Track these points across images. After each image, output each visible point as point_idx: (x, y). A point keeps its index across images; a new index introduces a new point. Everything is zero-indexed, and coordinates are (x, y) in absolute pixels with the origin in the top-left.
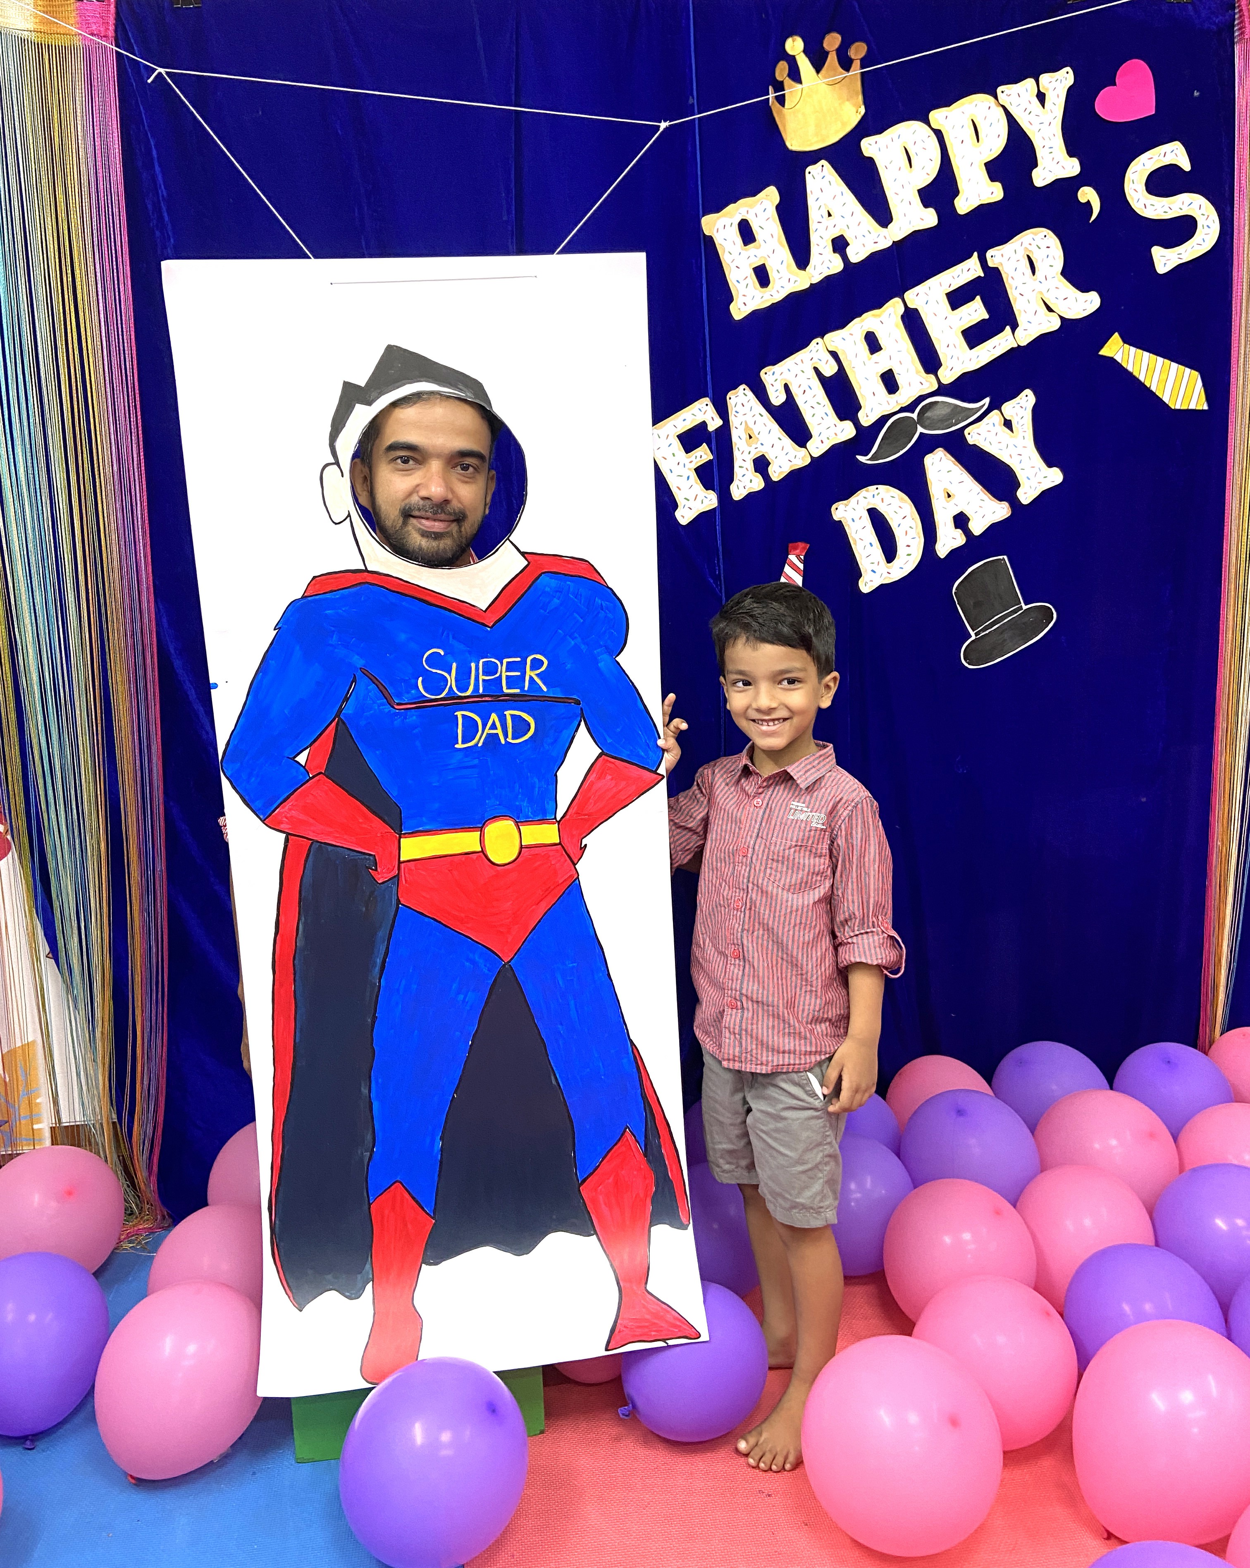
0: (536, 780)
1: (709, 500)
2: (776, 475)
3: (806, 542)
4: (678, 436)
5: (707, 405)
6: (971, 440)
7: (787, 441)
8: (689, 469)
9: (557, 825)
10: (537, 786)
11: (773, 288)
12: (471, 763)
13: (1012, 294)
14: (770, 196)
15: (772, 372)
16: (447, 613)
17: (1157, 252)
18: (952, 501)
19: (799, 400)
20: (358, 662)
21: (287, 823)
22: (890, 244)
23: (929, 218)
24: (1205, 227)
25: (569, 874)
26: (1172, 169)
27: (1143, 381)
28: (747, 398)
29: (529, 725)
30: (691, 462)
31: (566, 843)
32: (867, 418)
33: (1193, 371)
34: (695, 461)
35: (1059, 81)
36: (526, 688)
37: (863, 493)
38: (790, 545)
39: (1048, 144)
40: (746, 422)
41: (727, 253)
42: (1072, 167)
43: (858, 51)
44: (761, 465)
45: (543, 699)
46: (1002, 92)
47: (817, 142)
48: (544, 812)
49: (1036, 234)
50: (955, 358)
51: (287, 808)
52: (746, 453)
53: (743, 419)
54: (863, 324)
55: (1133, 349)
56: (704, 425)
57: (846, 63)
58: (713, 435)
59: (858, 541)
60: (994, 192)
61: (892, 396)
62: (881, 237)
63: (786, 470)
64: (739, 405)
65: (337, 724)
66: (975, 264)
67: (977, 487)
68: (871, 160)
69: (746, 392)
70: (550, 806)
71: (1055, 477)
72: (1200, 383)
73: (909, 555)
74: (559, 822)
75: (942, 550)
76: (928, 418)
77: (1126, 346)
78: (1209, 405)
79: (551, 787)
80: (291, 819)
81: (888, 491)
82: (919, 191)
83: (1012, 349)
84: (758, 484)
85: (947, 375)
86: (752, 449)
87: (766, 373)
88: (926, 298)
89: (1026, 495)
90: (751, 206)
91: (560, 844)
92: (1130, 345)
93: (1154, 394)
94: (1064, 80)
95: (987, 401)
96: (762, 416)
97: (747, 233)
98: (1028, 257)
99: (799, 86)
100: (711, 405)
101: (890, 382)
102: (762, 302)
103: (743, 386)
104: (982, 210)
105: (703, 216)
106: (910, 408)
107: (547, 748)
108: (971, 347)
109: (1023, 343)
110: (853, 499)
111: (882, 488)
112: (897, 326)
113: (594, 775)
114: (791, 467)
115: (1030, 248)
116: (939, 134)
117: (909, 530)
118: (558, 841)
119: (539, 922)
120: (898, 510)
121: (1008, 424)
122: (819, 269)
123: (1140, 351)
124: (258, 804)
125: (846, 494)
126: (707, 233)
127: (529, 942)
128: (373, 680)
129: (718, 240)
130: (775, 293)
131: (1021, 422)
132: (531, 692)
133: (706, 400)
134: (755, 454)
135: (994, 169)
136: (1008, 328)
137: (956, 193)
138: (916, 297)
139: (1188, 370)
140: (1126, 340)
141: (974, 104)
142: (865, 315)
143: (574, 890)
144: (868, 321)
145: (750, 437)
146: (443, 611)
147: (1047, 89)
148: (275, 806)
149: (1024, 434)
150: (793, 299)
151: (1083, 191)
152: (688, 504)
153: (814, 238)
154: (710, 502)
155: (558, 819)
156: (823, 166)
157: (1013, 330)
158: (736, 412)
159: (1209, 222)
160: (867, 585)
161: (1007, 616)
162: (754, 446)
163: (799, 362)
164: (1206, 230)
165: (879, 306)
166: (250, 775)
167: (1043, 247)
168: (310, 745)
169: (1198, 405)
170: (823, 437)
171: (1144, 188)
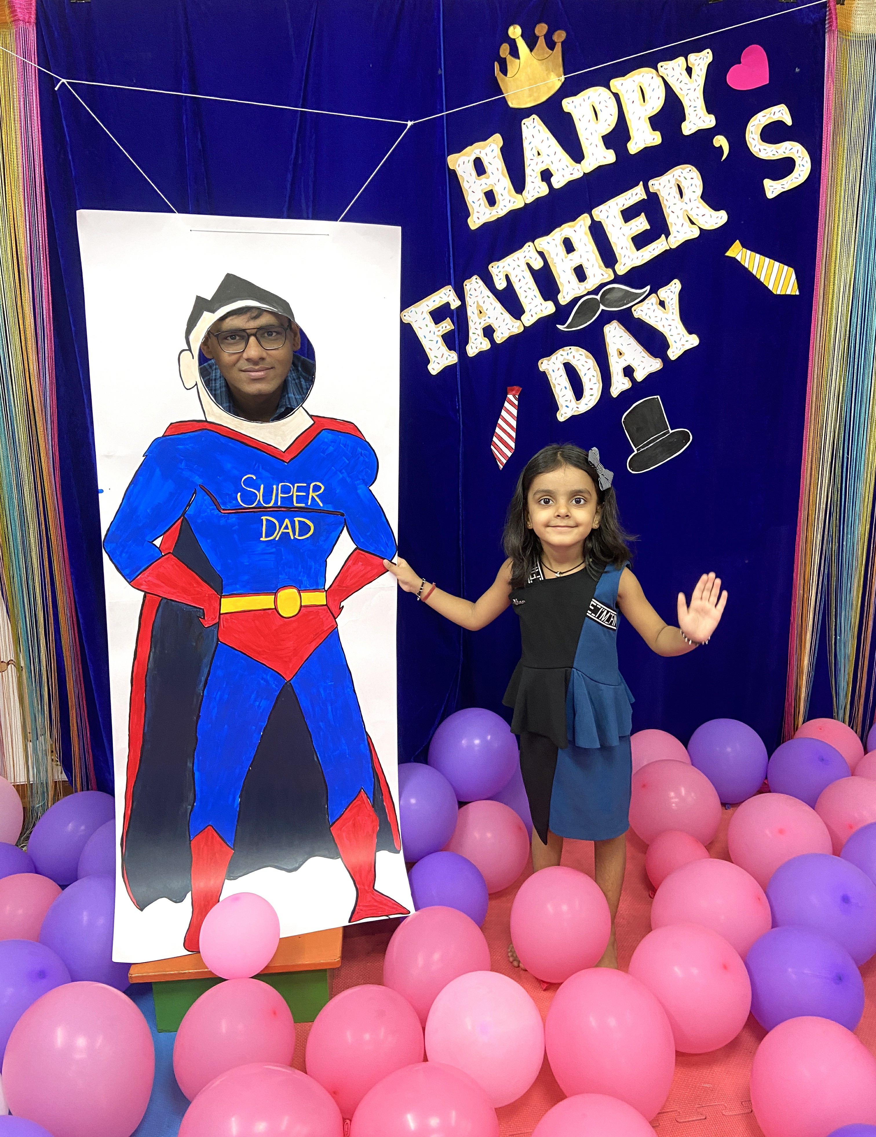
0: (313, 564)
1: (452, 358)
2: (499, 339)
3: (521, 386)
4: (430, 313)
5: (450, 291)
6: (636, 315)
7: (507, 316)
8: (438, 336)
9: (325, 593)
10: (313, 567)
11: (498, 206)
12: (271, 551)
13: (667, 211)
14: (496, 141)
15: (497, 266)
16: (259, 452)
17: (767, 183)
18: (623, 358)
19: (516, 286)
20: (199, 481)
21: (146, 586)
22: (581, 175)
23: (609, 157)
24: (801, 166)
25: (331, 625)
26: (779, 124)
27: (755, 274)
28: (478, 285)
29: (310, 528)
30: (439, 331)
31: (330, 605)
32: (564, 299)
33: (790, 268)
34: (441, 330)
35: (702, 59)
36: (309, 504)
37: (560, 352)
38: (508, 388)
39: (693, 104)
40: (477, 302)
41: (465, 182)
42: (709, 121)
43: (560, 36)
44: (488, 332)
45: (319, 511)
46: (662, 67)
47: (530, 101)
48: (317, 584)
49: (683, 169)
50: (627, 257)
51: (146, 575)
52: (478, 323)
53: (476, 299)
54: (562, 232)
55: (749, 252)
56: (448, 304)
57: (551, 45)
58: (455, 313)
59: (557, 386)
60: (655, 139)
61: (582, 283)
62: (576, 170)
63: (506, 336)
64: (473, 289)
65: (183, 520)
66: (641, 190)
67: (639, 348)
68: (569, 114)
69: (477, 280)
70: (321, 581)
71: (693, 341)
72: (794, 276)
73: (591, 395)
74: (326, 591)
75: (615, 392)
76: (607, 299)
77: (744, 250)
78: (800, 291)
79: (322, 569)
80: (148, 583)
81: (577, 351)
82: (603, 137)
83: (666, 250)
84: (486, 345)
85: (622, 269)
86: (482, 321)
87: (493, 267)
88: (607, 214)
89: (673, 354)
90: (483, 148)
91: (326, 605)
92: (747, 249)
93: (763, 283)
94: (705, 58)
95: (648, 288)
96: (489, 297)
97: (479, 167)
98: (678, 185)
99: (517, 61)
100: (452, 290)
101: (580, 273)
102: (491, 217)
103: (475, 277)
104: (647, 151)
105: (448, 156)
106: (595, 292)
107: (321, 543)
108: (638, 249)
109: (674, 247)
110: (553, 357)
111: (574, 348)
112: (586, 234)
113: (351, 562)
114: (509, 334)
115: (679, 179)
116: (617, 96)
117: (592, 378)
118: (325, 603)
119: (311, 655)
120: (585, 364)
121: (662, 304)
122: (532, 193)
123: (753, 253)
124: (127, 571)
125: (549, 353)
126: (451, 167)
127: (304, 668)
128: (208, 493)
129: (459, 172)
130: (501, 210)
131: (671, 302)
132: (313, 507)
133: (449, 287)
134: (484, 324)
135: (655, 122)
136: (663, 236)
137: (629, 139)
138: (601, 213)
139: (786, 267)
140: (744, 245)
141: (642, 75)
142: (563, 226)
143: (334, 634)
144: (565, 230)
145: (481, 312)
146: (256, 450)
147: (693, 65)
148: (139, 572)
149: (673, 311)
150: (513, 214)
151: (717, 139)
152: (437, 360)
153: (528, 171)
154: (453, 359)
155: (326, 589)
156: (534, 119)
157: (667, 238)
158: (471, 295)
159: (804, 162)
160: (562, 416)
161: (657, 438)
162: (483, 319)
163: (516, 259)
164: (802, 168)
165: (573, 219)
166: (122, 552)
167: (689, 178)
168: (165, 533)
169: (793, 291)
170: (533, 313)
171: (759, 137)
